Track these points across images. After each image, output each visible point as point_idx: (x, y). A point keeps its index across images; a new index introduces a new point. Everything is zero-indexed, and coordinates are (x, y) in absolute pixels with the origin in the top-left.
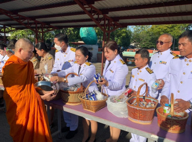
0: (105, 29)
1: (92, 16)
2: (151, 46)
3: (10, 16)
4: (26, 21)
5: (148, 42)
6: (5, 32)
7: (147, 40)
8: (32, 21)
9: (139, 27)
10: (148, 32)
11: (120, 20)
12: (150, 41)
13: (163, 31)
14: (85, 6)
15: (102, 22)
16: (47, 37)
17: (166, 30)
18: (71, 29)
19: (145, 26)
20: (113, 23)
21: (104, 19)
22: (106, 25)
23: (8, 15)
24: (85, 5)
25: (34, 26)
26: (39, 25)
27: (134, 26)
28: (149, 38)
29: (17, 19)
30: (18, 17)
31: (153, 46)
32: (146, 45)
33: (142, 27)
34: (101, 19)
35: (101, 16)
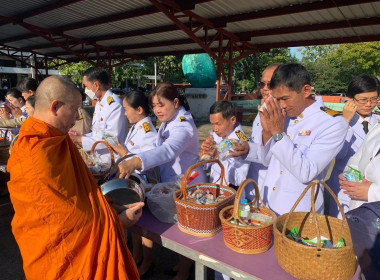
0: (221, 57)
1: (191, 33)
2: (338, 88)
3: (49, 39)
4: (79, 46)
5: (332, 80)
6: (47, 68)
7: (330, 75)
8: (91, 47)
9: (314, 50)
10: (332, 60)
11: (253, 39)
12: (336, 78)
13: (364, 57)
14: (176, 14)
15: (215, 44)
16: (125, 75)
17: (369, 53)
18: (170, 58)
19: (326, 47)
20: (239, 44)
21: (218, 37)
22: (224, 50)
23: (46, 38)
24: (177, 11)
25: (94, 54)
26: (103, 54)
27: (303, 48)
28: (336, 72)
29: (62, 44)
30: (64, 39)
31: (343, 87)
32: (328, 87)
33: (320, 50)
34: (211, 39)
35: (212, 32)
